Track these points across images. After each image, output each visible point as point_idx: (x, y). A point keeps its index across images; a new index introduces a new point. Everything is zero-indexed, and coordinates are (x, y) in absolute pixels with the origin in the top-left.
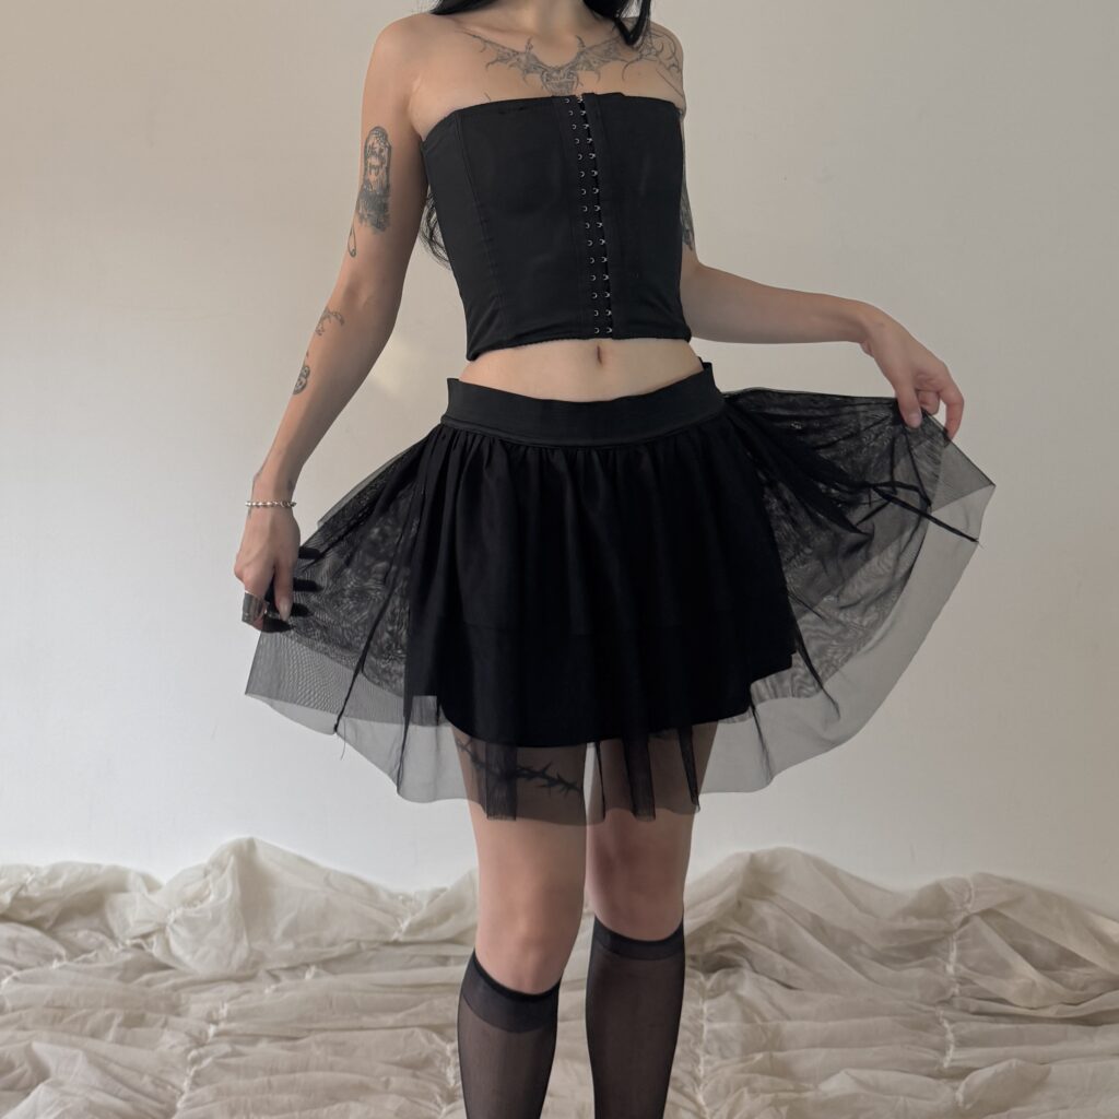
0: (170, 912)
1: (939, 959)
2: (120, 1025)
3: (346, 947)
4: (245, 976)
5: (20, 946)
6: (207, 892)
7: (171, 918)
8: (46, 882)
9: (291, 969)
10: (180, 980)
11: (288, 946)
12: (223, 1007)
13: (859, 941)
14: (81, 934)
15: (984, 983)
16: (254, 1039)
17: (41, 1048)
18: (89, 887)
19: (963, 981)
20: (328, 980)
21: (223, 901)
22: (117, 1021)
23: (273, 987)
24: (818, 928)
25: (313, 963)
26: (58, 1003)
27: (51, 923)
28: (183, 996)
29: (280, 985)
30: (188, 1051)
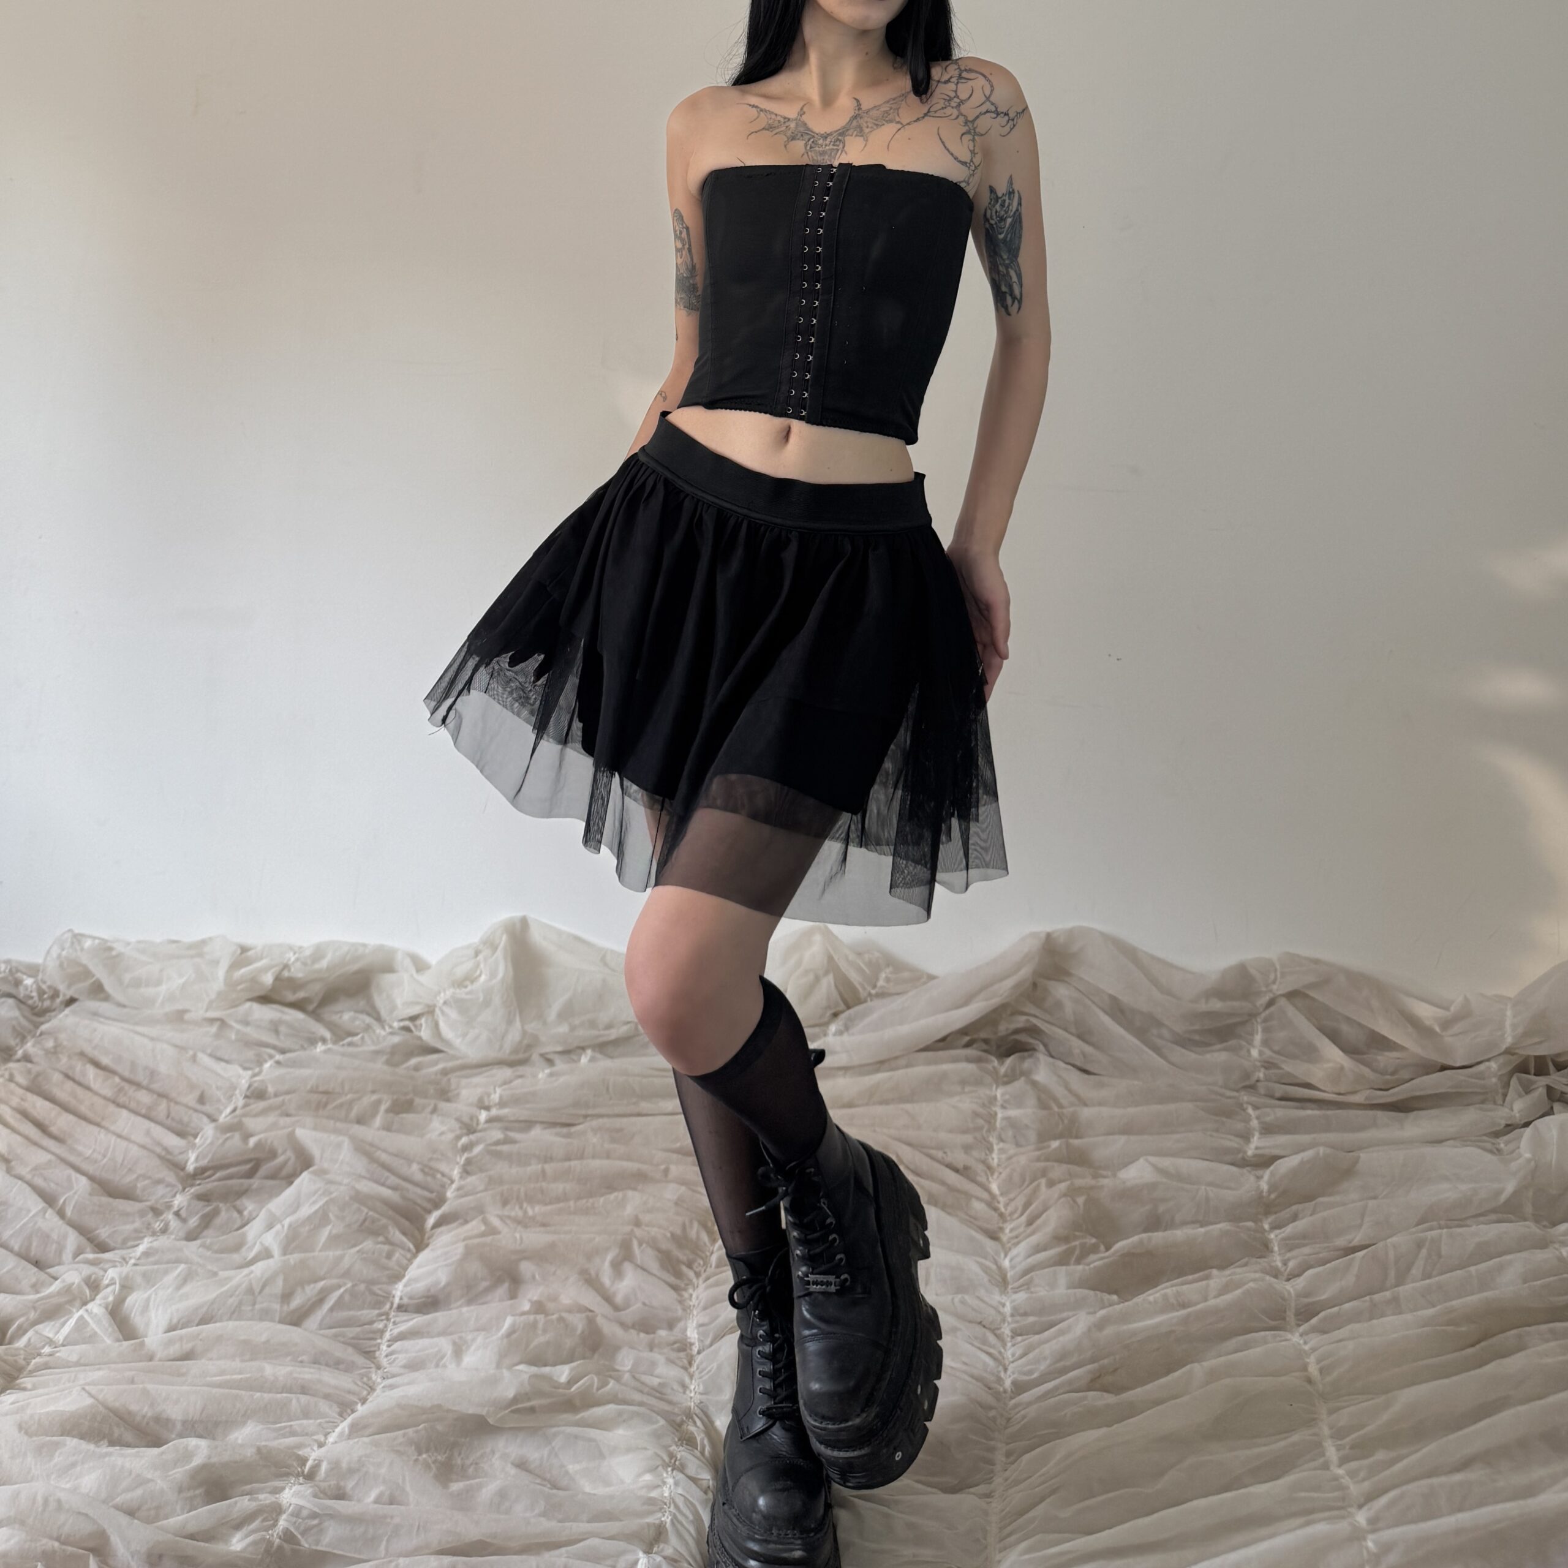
0: (439, 993)
1: (1244, 1043)
2: (387, 1111)
3: (625, 1028)
4: (518, 1060)
5: (283, 1029)
6: (478, 972)
7: (440, 1000)
8: (309, 962)
9: (566, 1052)
10: (450, 1064)
11: (563, 1029)
12: (495, 1092)
13: (1159, 1024)
14: (347, 1016)
15: (1290, 1067)
16: (527, 1125)
17: (306, 1135)
18: (355, 967)
19: (1268, 1065)
20: (605, 1063)
21: (494, 981)
22: (383, 1107)
23: (547, 1071)
24: (1118, 1010)
25: (588, 1047)
26: (321, 1089)
27: (315, 1005)
28: (454, 1081)
29: (555, 1069)
30: (459, 1138)
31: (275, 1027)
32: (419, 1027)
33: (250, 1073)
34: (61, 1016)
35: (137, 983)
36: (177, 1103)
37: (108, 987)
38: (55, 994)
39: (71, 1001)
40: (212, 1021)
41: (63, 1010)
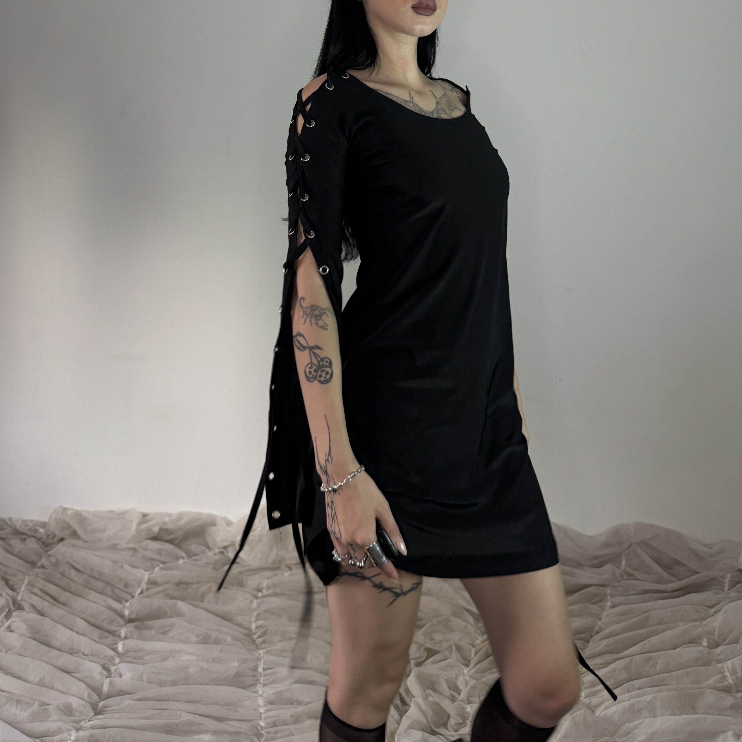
4: (275, 567)
5: (163, 553)
8: (176, 521)
12: (264, 582)
14: (193, 547)
18: (198, 523)
26: (183, 581)
27: (179, 541)
28: (244, 577)
31: (159, 552)
32: (228, 552)
33: (148, 573)
34: (58, 547)
35: (94, 531)
36: (116, 588)
37: (80, 532)
38: (55, 536)
39: (62, 540)
40: (129, 549)
41: (58, 544)
